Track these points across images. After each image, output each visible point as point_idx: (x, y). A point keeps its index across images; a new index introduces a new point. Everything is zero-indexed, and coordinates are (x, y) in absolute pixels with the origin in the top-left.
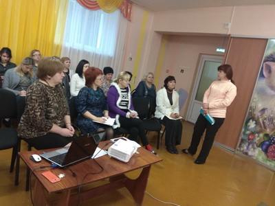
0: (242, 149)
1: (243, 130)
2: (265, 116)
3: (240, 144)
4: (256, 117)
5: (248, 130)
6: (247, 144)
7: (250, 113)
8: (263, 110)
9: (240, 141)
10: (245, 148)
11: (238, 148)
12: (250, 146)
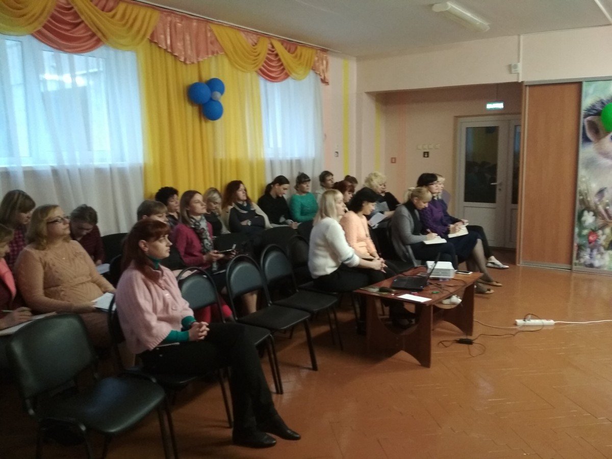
0: (582, 261)
1: (577, 230)
2: (606, 200)
3: (578, 255)
4: (592, 205)
5: (585, 228)
6: (588, 250)
7: (583, 202)
8: (601, 192)
9: (575, 249)
10: (587, 257)
11: (575, 261)
12: (595, 252)
